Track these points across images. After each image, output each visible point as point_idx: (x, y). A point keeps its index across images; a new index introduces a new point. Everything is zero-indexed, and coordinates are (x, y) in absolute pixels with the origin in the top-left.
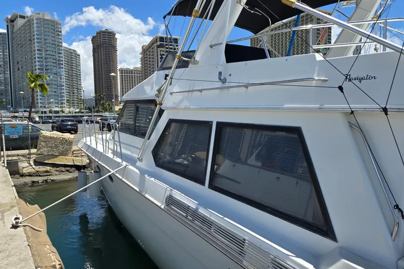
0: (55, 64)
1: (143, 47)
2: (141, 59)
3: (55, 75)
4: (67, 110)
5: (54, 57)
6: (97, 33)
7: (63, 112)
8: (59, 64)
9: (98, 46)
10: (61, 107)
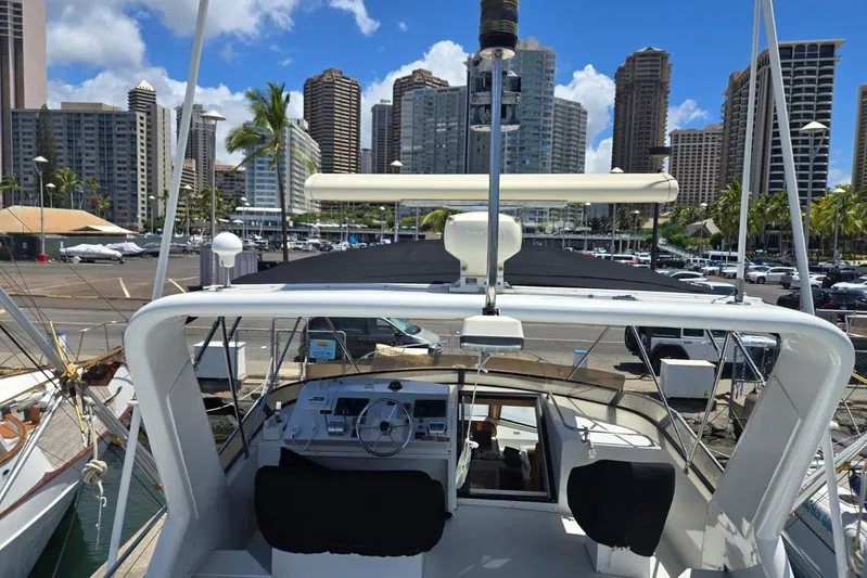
0: (536, 137)
1: (731, 77)
2: (725, 105)
3: (535, 159)
4: (549, 226)
5: (536, 123)
6: (628, 61)
7: (542, 230)
8: (544, 136)
9: (626, 87)
10: (540, 221)
